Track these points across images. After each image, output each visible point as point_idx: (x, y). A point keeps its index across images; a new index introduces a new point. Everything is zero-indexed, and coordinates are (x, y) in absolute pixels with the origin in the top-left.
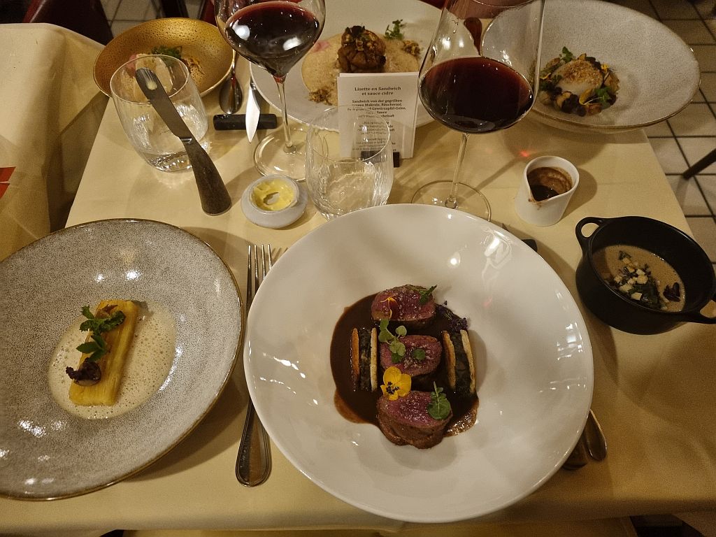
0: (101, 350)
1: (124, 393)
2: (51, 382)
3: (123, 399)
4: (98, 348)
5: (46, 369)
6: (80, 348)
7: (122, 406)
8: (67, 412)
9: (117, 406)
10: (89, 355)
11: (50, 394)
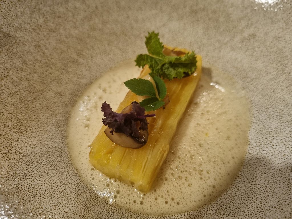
0: (157, 99)
1: (166, 179)
2: (72, 121)
3: (164, 189)
4: (154, 94)
5: (73, 103)
6: (128, 84)
7: (160, 200)
8: (78, 173)
9: (153, 197)
10: (140, 99)
11: (65, 137)
